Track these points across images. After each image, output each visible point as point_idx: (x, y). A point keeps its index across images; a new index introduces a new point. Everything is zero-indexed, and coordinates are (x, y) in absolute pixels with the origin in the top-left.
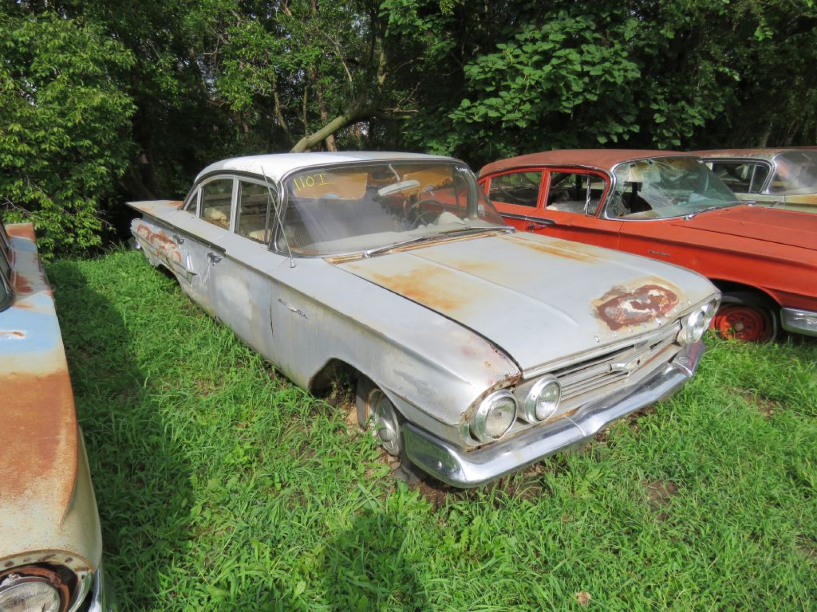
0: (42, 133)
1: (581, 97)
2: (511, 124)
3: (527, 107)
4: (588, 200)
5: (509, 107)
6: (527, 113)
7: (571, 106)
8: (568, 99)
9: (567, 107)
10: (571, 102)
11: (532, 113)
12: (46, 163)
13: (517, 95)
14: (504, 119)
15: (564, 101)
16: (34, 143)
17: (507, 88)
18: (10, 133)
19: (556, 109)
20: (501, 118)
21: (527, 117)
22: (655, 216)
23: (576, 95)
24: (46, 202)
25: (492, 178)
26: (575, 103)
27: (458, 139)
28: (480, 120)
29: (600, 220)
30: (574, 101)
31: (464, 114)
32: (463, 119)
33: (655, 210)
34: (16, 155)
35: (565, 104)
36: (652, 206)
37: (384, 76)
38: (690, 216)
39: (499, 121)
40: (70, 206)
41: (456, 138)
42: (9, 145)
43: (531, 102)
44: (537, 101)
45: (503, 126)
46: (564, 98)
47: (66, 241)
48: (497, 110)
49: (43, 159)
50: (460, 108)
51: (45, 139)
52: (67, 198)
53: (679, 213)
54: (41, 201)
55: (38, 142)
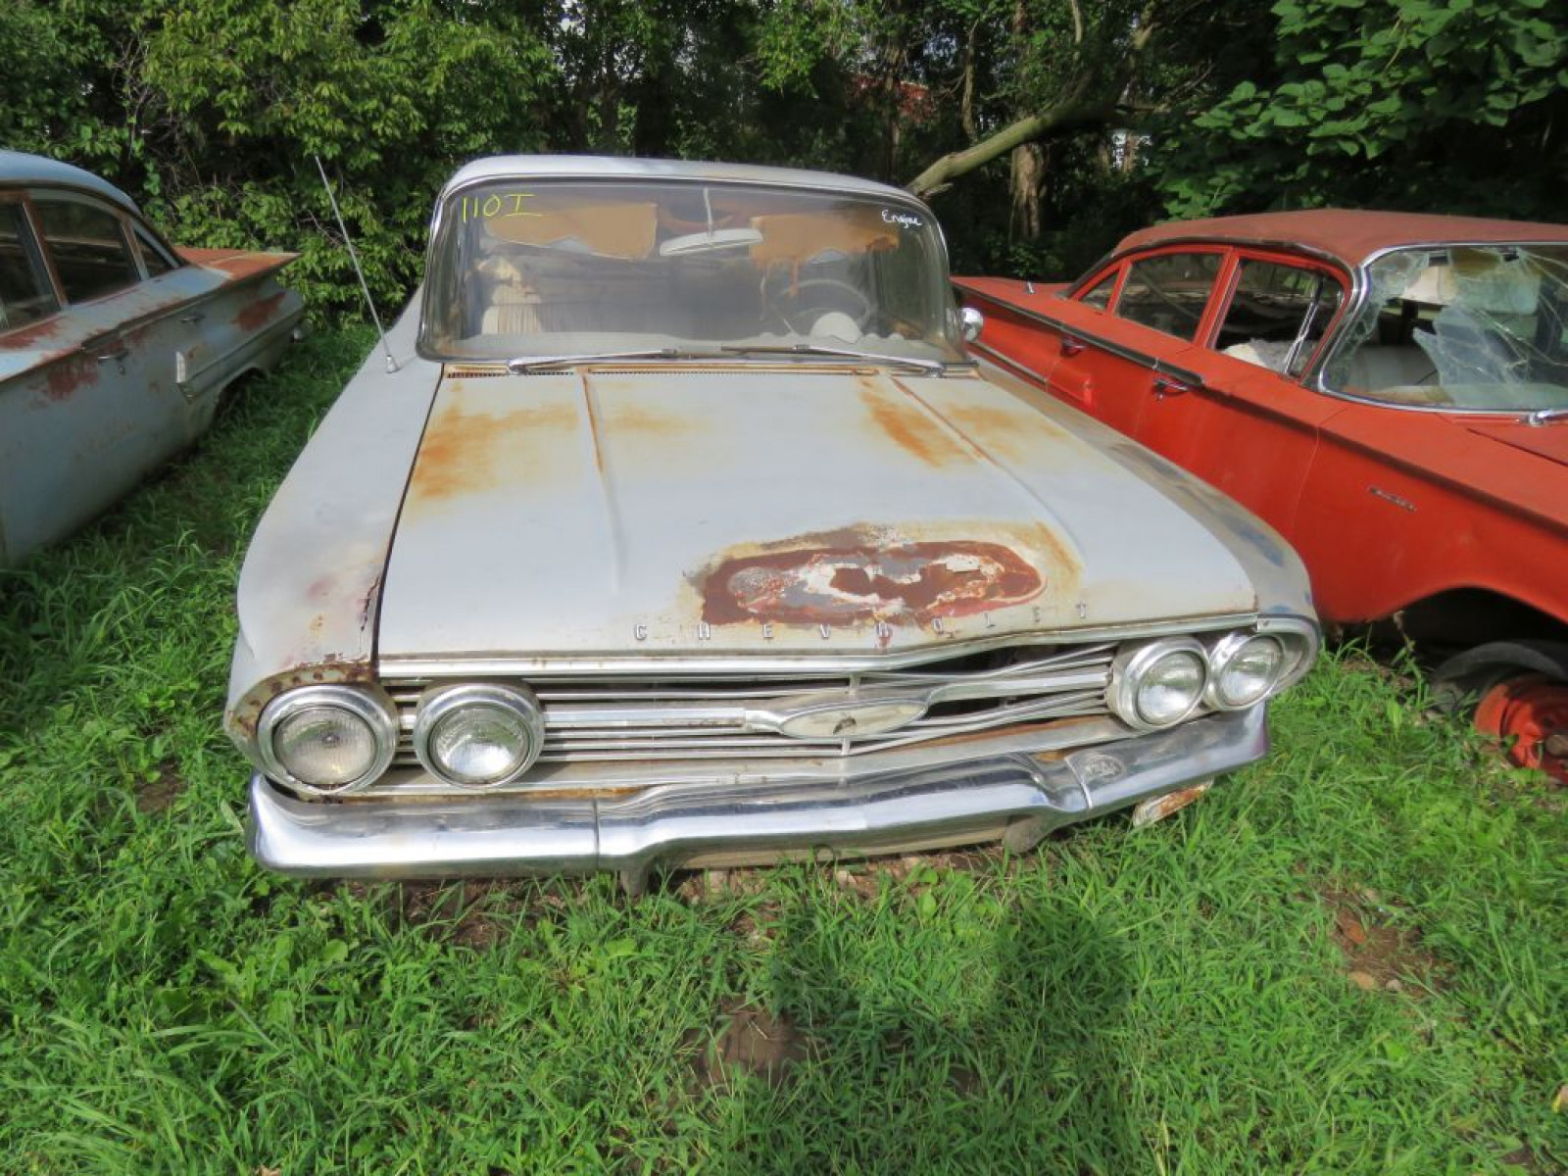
0: (372, 104)
1: (1546, 83)
2: (1332, 148)
3: (1391, 105)
4: (1301, 338)
5: (1336, 104)
6: (1385, 121)
7: (1509, 106)
8: (1507, 89)
9: (1497, 108)
10: (1515, 96)
11: (1399, 123)
12: (376, 157)
13: (1369, 74)
14: (1315, 133)
15: (1496, 92)
16: (360, 119)
17: (1351, 58)
18: (319, 98)
19: (1462, 115)
20: (1307, 129)
21: (1382, 132)
22: (1444, 399)
23: (1536, 75)
24: (371, 225)
25: (1136, 264)
26: (1525, 100)
27: (1239, 182)
28: (1260, 134)
29: (1305, 392)
30: (1521, 94)
31: (1231, 117)
32: (1226, 130)
33: (1446, 384)
34: (327, 138)
35: (1495, 101)
36: (1442, 374)
37: (1148, 31)
38: (1542, 415)
39: (1301, 134)
40: (415, 236)
41: (1234, 176)
42: (316, 118)
43: (1409, 93)
44: (1428, 92)
45: (1310, 150)
46: (1496, 85)
47: (390, 296)
48: (1304, 110)
49: (373, 149)
50: (1226, 103)
51: (377, 115)
52: (410, 223)
53: (1520, 402)
54: (362, 223)
55: (367, 119)
